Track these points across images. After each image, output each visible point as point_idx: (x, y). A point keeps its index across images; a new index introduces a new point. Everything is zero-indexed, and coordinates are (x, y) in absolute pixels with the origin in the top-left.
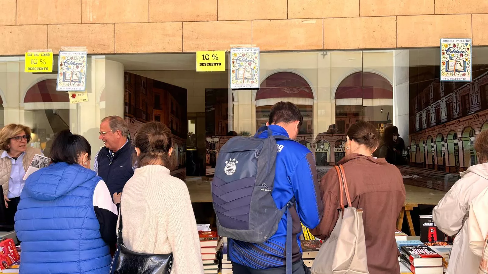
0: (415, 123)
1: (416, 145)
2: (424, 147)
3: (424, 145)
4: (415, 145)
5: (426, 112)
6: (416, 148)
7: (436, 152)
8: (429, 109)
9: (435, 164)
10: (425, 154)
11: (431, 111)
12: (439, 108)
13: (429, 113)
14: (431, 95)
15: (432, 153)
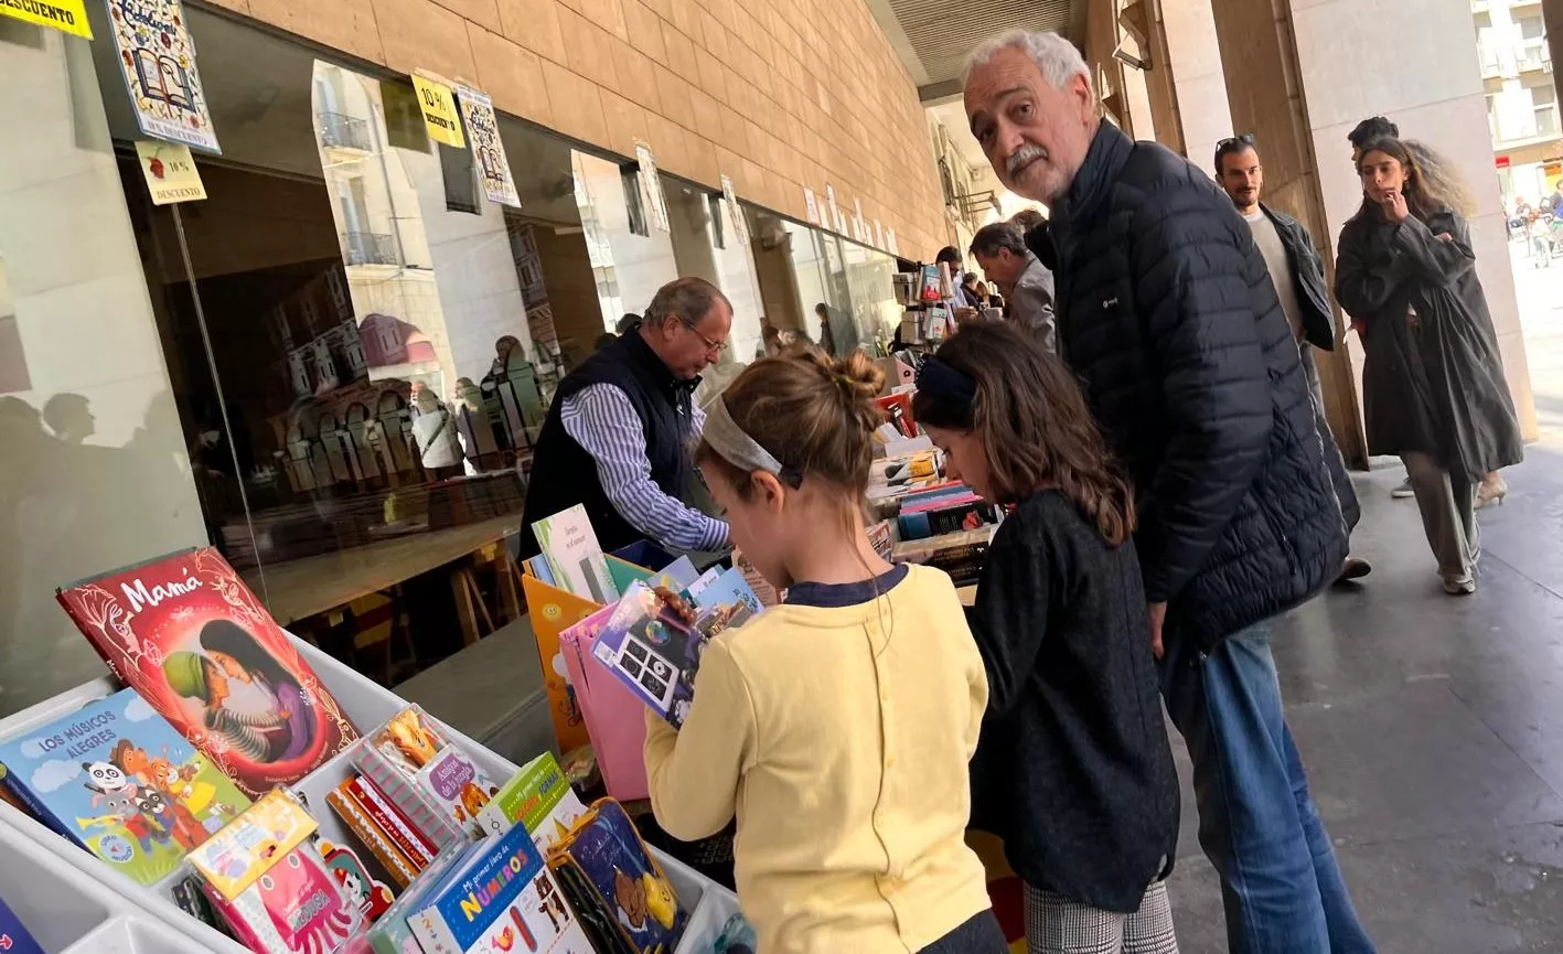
0: (291, 378)
1: (309, 439)
2: (341, 438)
3: (339, 433)
4: (303, 439)
5: (328, 345)
6: (310, 447)
7: (385, 440)
8: (337, 336)
9: (389, 471)
10: (346, 456)
11: (346, 338)
12: (374, 329)
13: (341, 346)
14: (335, 297)
15: (373, 445)
